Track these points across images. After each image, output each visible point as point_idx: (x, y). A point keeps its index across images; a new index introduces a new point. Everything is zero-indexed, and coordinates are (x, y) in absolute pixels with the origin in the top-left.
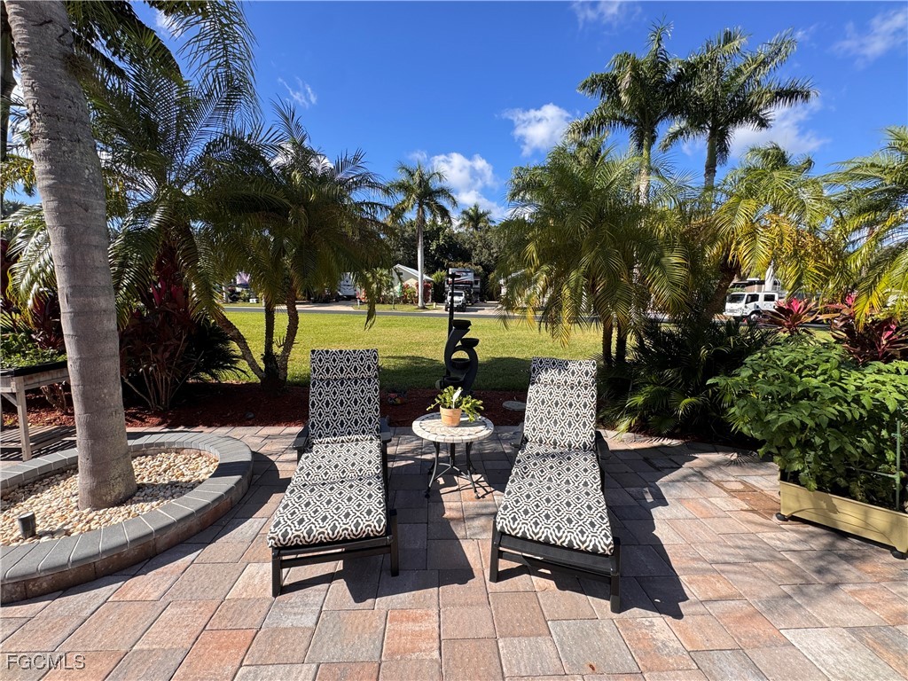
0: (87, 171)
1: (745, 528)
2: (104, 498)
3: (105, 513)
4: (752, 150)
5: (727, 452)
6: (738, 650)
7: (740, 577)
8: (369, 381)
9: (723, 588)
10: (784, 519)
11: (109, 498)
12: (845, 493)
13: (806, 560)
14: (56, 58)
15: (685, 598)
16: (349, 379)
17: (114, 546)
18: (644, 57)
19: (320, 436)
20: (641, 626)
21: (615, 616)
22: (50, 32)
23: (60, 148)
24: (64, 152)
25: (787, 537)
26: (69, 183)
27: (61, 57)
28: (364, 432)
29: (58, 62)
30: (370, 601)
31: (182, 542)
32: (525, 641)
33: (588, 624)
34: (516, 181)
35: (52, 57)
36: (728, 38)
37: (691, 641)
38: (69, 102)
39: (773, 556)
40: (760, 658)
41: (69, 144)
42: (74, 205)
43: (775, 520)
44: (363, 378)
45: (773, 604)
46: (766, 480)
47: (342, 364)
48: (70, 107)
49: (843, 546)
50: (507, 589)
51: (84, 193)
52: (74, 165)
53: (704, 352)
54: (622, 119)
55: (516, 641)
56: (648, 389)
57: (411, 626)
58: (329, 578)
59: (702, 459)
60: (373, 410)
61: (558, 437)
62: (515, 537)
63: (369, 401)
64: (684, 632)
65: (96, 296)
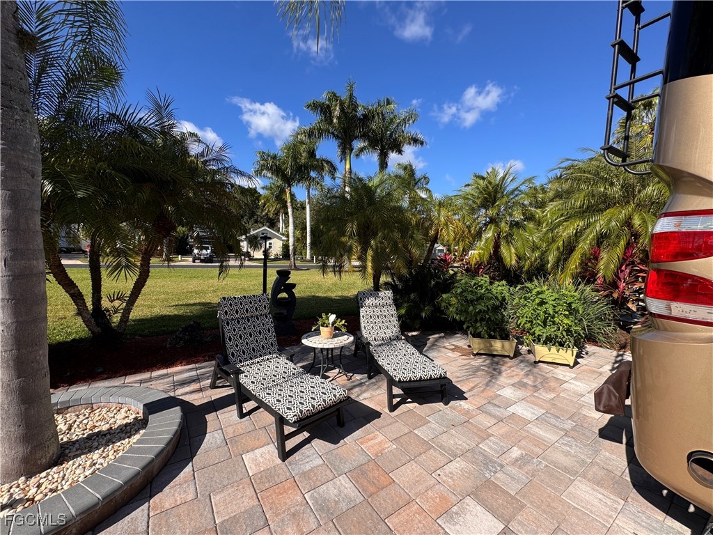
0: (35, 140)
1: (465, 362)
2: (39, 462)
3: (48, 474)
4: (399, 164)
5: (439, 333)
6: (489, 403)
7: (474, 379)
8: (266, 317)
9: (472, 385)
10: (475, 355)
11: (44, 461)
12: (494, 338)
13: (489, 367)
14: (11, 32)
15: (464, 393)
16: (252, 316)
17: (131, 476)
18: (344, 96)
19: (241, 362)
20: (457, 406)
21: (447, 406)
22: (7, 7)
23: (13, 116)
24: (16, 120)
25: (479, 361)
26: (19, 150)
27: (15, 32)
28: (270, 353)
29: (13, 36)
30: (342, 441)
31: (165, 465)
32: (424, 427)
33: (440, 413)
34: (262, 162)
35: (8, 30)
36: (389, 103)
37: (475, 405)
38: (21, 74)
39: (478, 369)
40: (495, 402)
41: (21, 113)
42: (23, 171)
43: (472, 357)
44: (261, 315)
45: (487, 385)
46: (460, 341)
47: (237, 308)
48: (21, 79)
49: (496, 359)
50: (400, 413)
51: (32, 160)
52: (24, 134)
53: (433, 283)
54: (333, 133)
55: (420, 428)
56: (405, 305)
57: (372, 442)
58: (306, 442)
59: (432, 338)
60: (272, 337)
61: (383, 335)
62: (406, 381)
63: (269, 330)
64: (471, 403)
65: (37, 259)
